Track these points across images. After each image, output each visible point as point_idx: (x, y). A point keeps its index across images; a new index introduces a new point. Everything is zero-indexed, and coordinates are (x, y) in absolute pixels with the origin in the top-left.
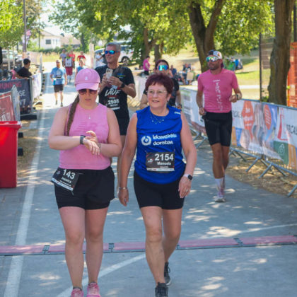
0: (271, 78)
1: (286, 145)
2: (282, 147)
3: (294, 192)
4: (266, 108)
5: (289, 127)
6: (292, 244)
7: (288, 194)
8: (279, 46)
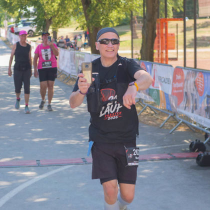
0: (142, 44)
1: (158, 91)
2: (155, 92)
3: (164, 124)
4: (143, 65)
5: (160, 78)
6: (167, 159)
7: (160, 126)
8: (149, 21)
